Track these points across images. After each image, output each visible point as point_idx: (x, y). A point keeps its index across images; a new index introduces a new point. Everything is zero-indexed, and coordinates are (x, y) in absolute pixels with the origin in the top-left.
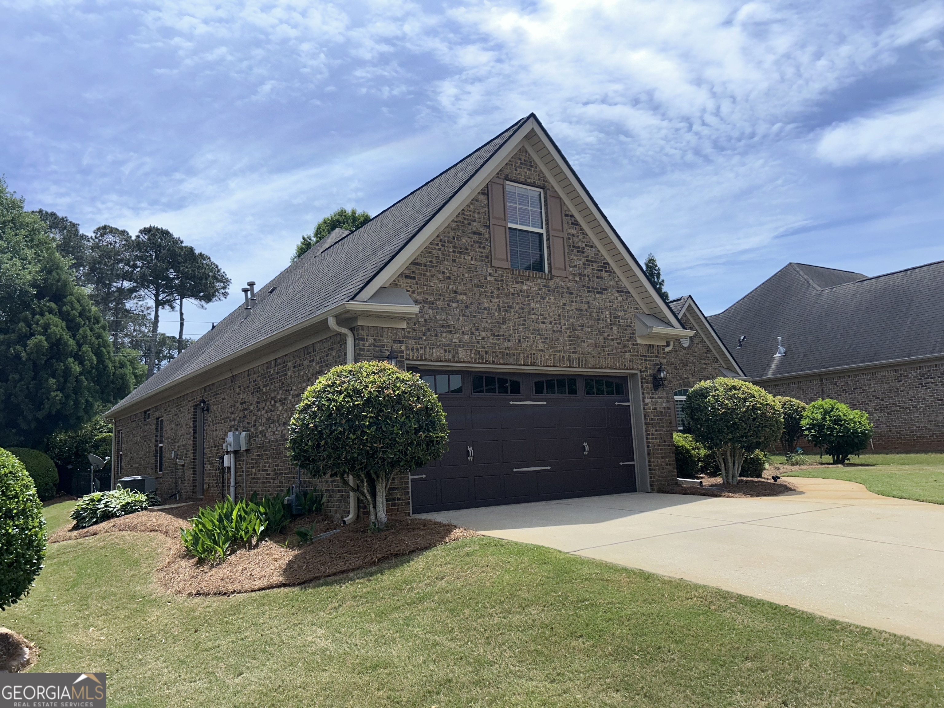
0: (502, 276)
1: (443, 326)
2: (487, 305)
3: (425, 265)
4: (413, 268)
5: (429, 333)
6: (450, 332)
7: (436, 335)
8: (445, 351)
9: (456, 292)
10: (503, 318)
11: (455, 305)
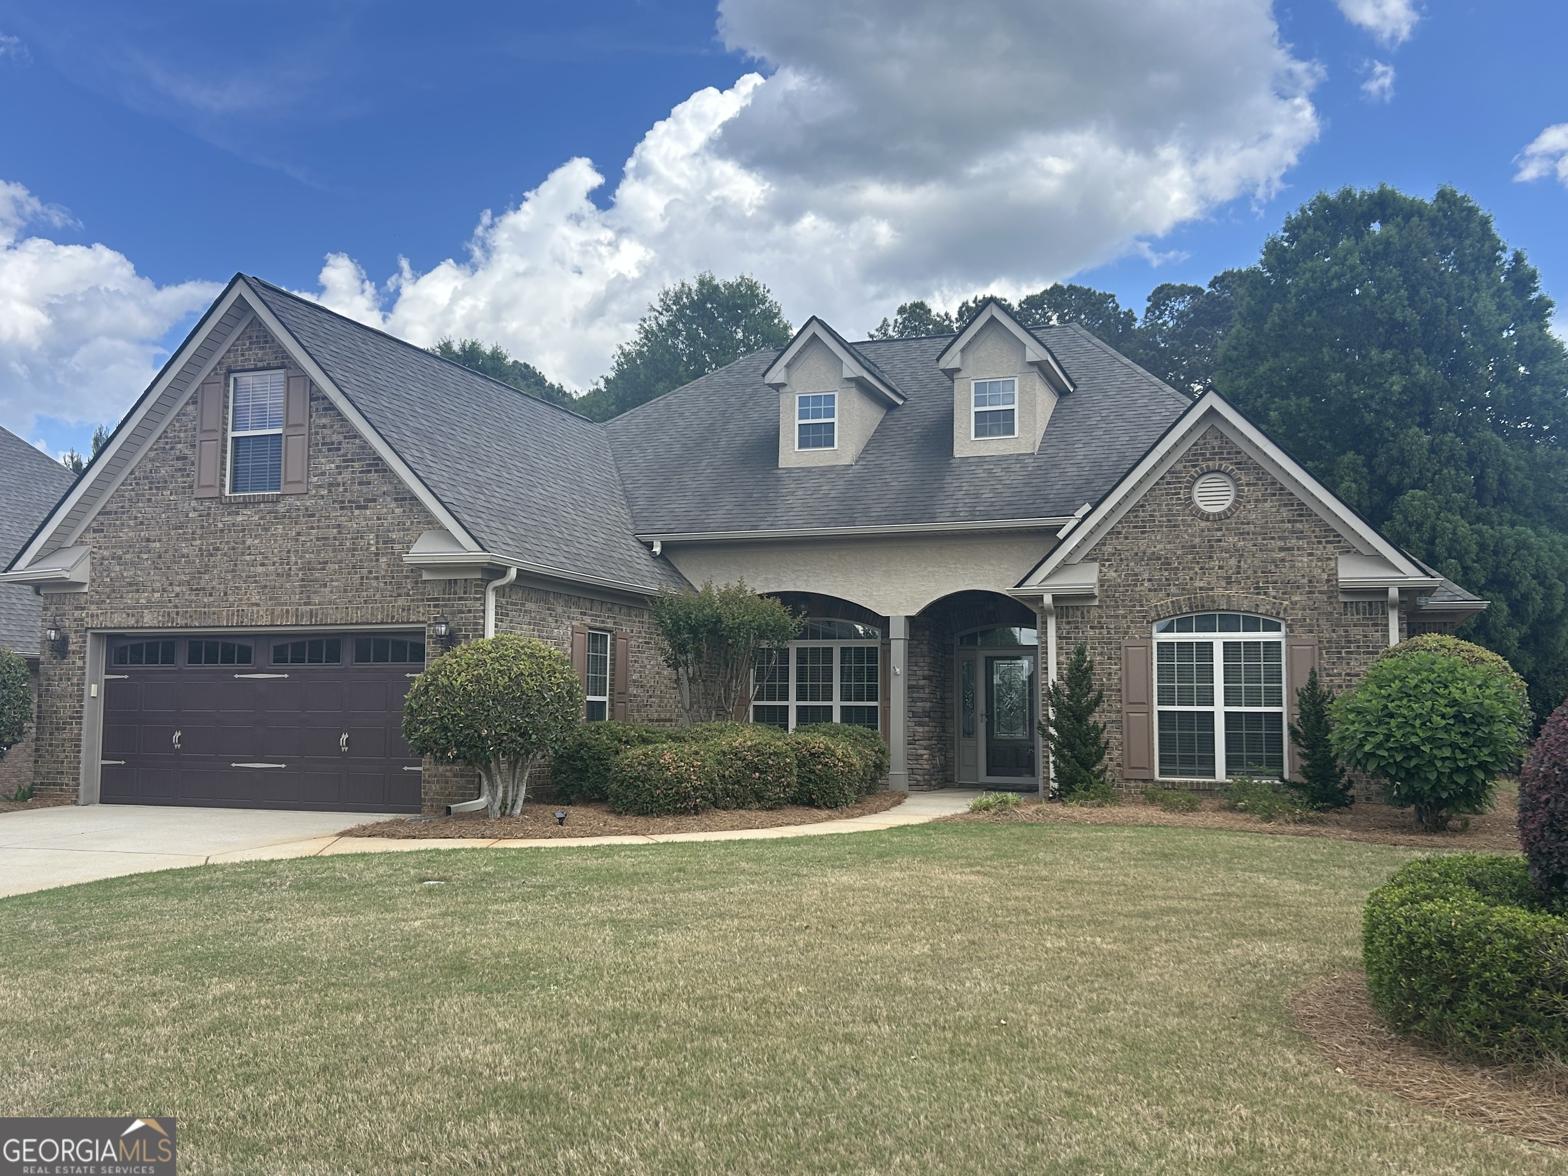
0: (210, 508)
1: (130, 584)
2: (185, 551)
3: (116, 513)
4: (101, 518)
5: (113, 595)
6: (138, 591)
7: (121, 597)
8: (128, 615)
9: (148, 540)
10: (206, 566)
11: (145, 556)
